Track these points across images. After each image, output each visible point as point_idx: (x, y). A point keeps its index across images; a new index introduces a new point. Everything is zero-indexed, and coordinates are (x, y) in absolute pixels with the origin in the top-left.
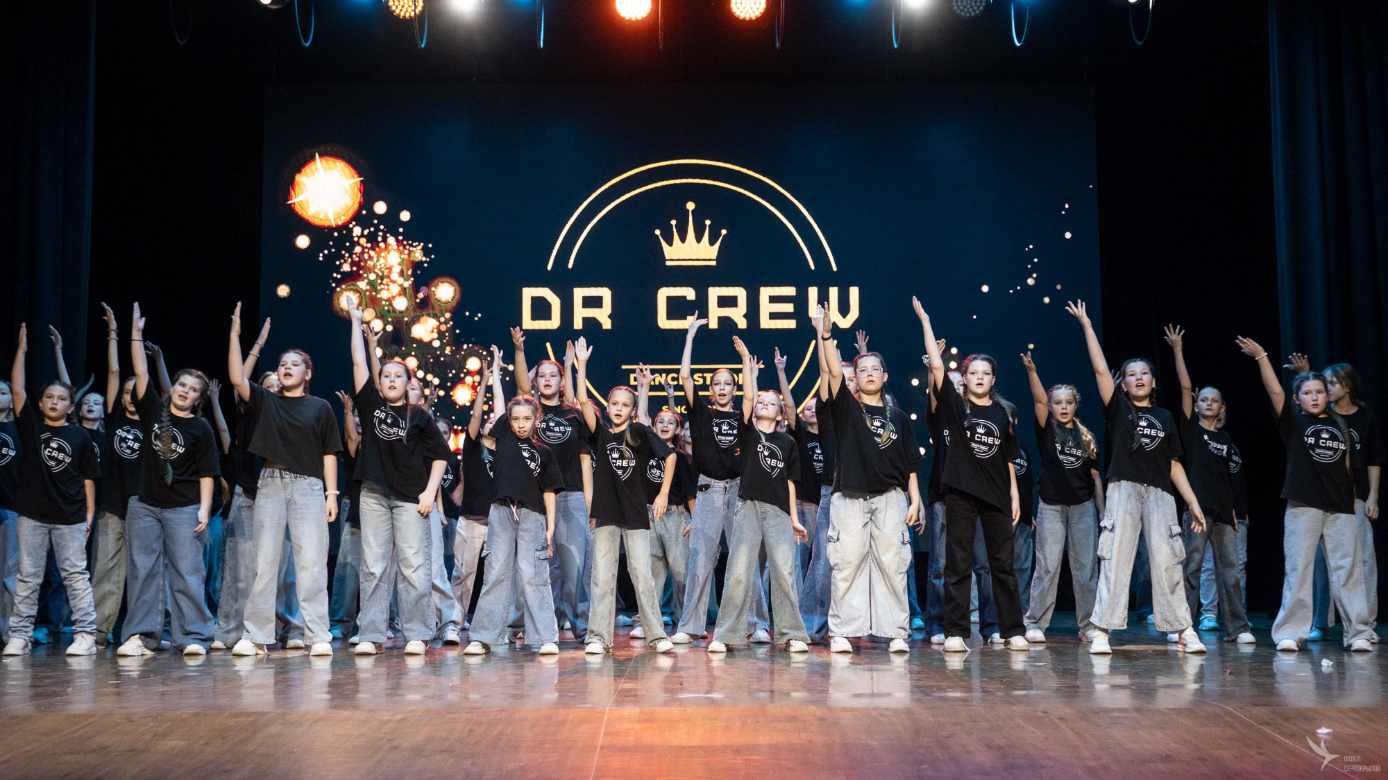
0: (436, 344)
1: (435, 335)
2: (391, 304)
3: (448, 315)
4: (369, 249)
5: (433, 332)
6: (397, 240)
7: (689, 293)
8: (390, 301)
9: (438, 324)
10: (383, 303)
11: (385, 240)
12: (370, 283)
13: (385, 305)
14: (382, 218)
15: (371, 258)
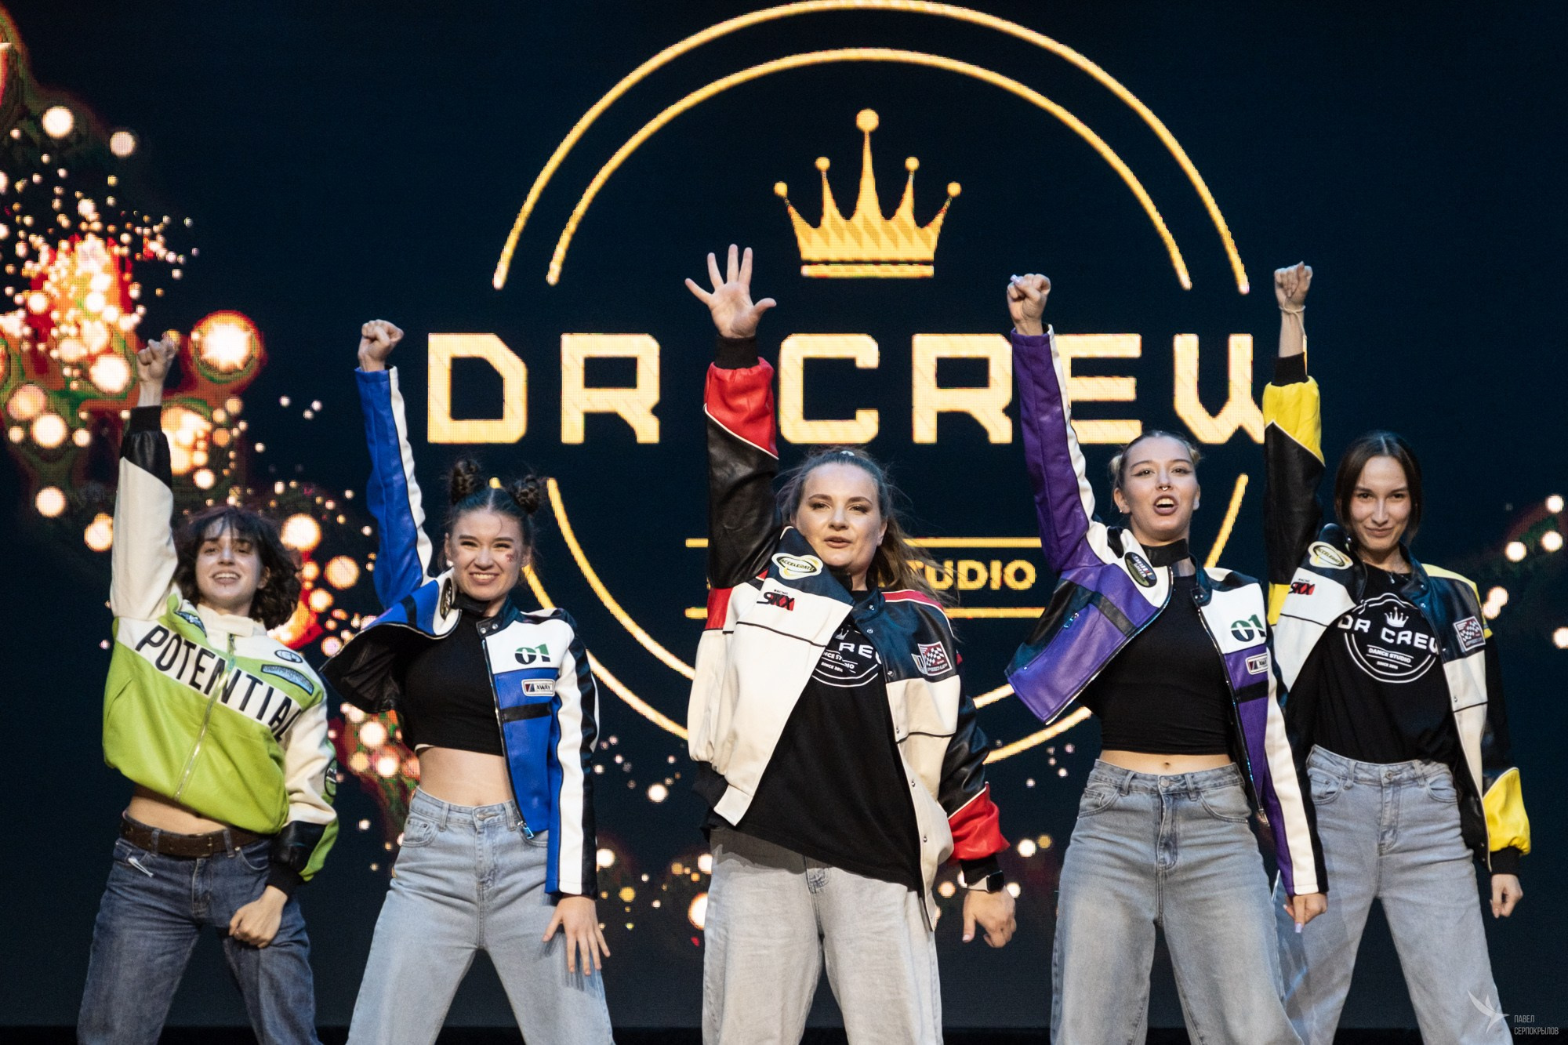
0: (205, 479)
1: (201, 458)
2: (85, 376)
3: (234, 405)
4: (29, 230)
5: (194, 448)
6: (100, 208)
7: (863, 350)
8: (83, 367)
9: (208, 427)
10: (67, 371)
11: (70, 208)
12: (31, 319)
13: (72, 378)
14: (60, 147)
15: (33, 255)
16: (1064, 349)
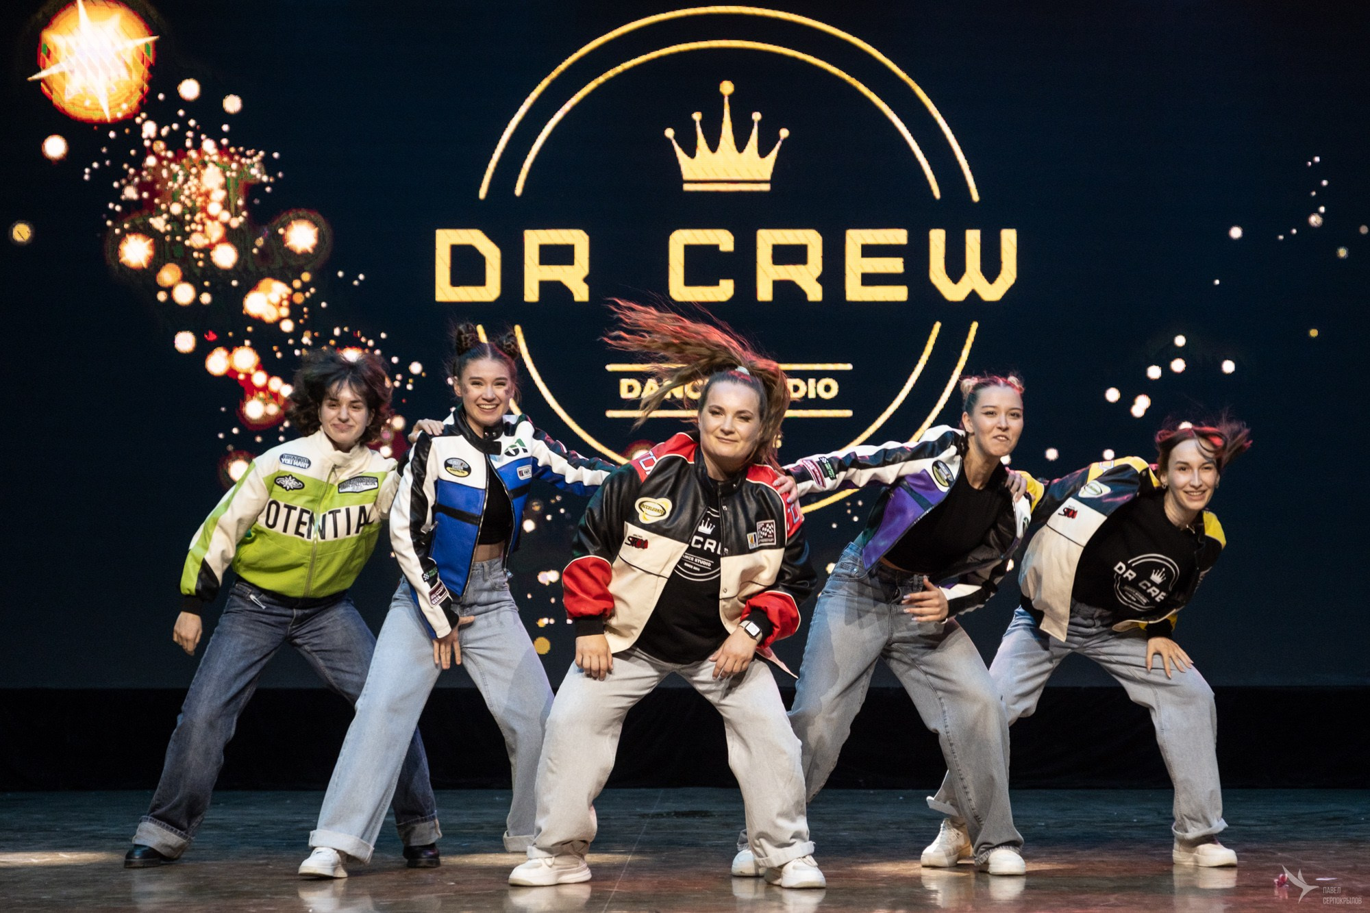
0: (287, 326)
1: (285, 312)
2: (208, 259)
3: (306, 277)
4: (171, 161)
5: (280, 305)
6: (219, 146)
7: (724, 240)
8: (207, 250)
9: (289, 291)
10: (195, 255)
11: (197, 145)
12: (172, 219)
13: (199, 259)
14: (192, 107)
15: (174, 177)
16: (856, 239)
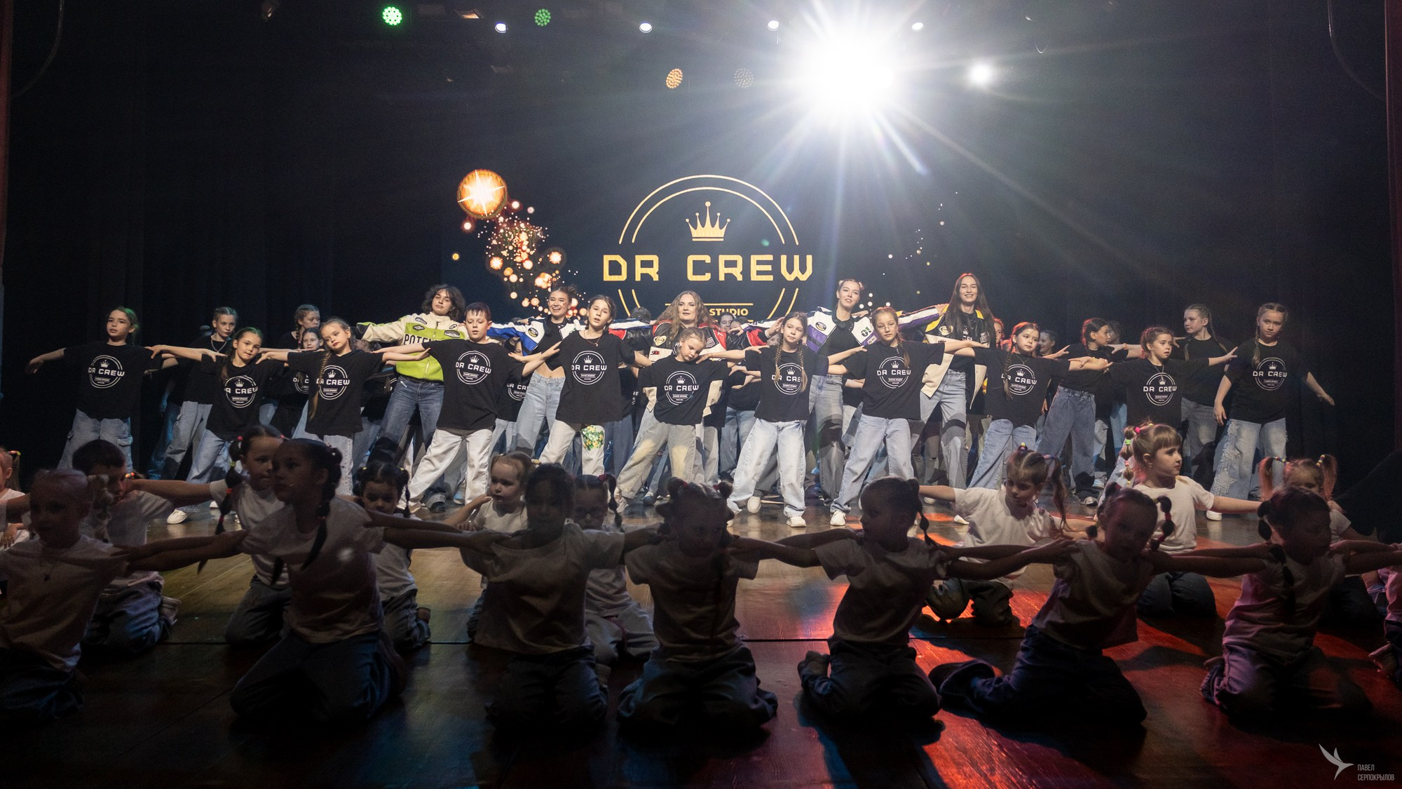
1: (549, 285)
2: (522, 266)
3: (557, 272)
4: (509, 231)
5: (548, 282)
6: (526, 225)
7: (707, 259)
8: (522, 263)
9: (551, 277)
10: (518, 264)
11: (518, 224)
12: (509, 252)
13: (519, 266)
14: (517, 212)
15: (510, 237)
16: (754, 258)
